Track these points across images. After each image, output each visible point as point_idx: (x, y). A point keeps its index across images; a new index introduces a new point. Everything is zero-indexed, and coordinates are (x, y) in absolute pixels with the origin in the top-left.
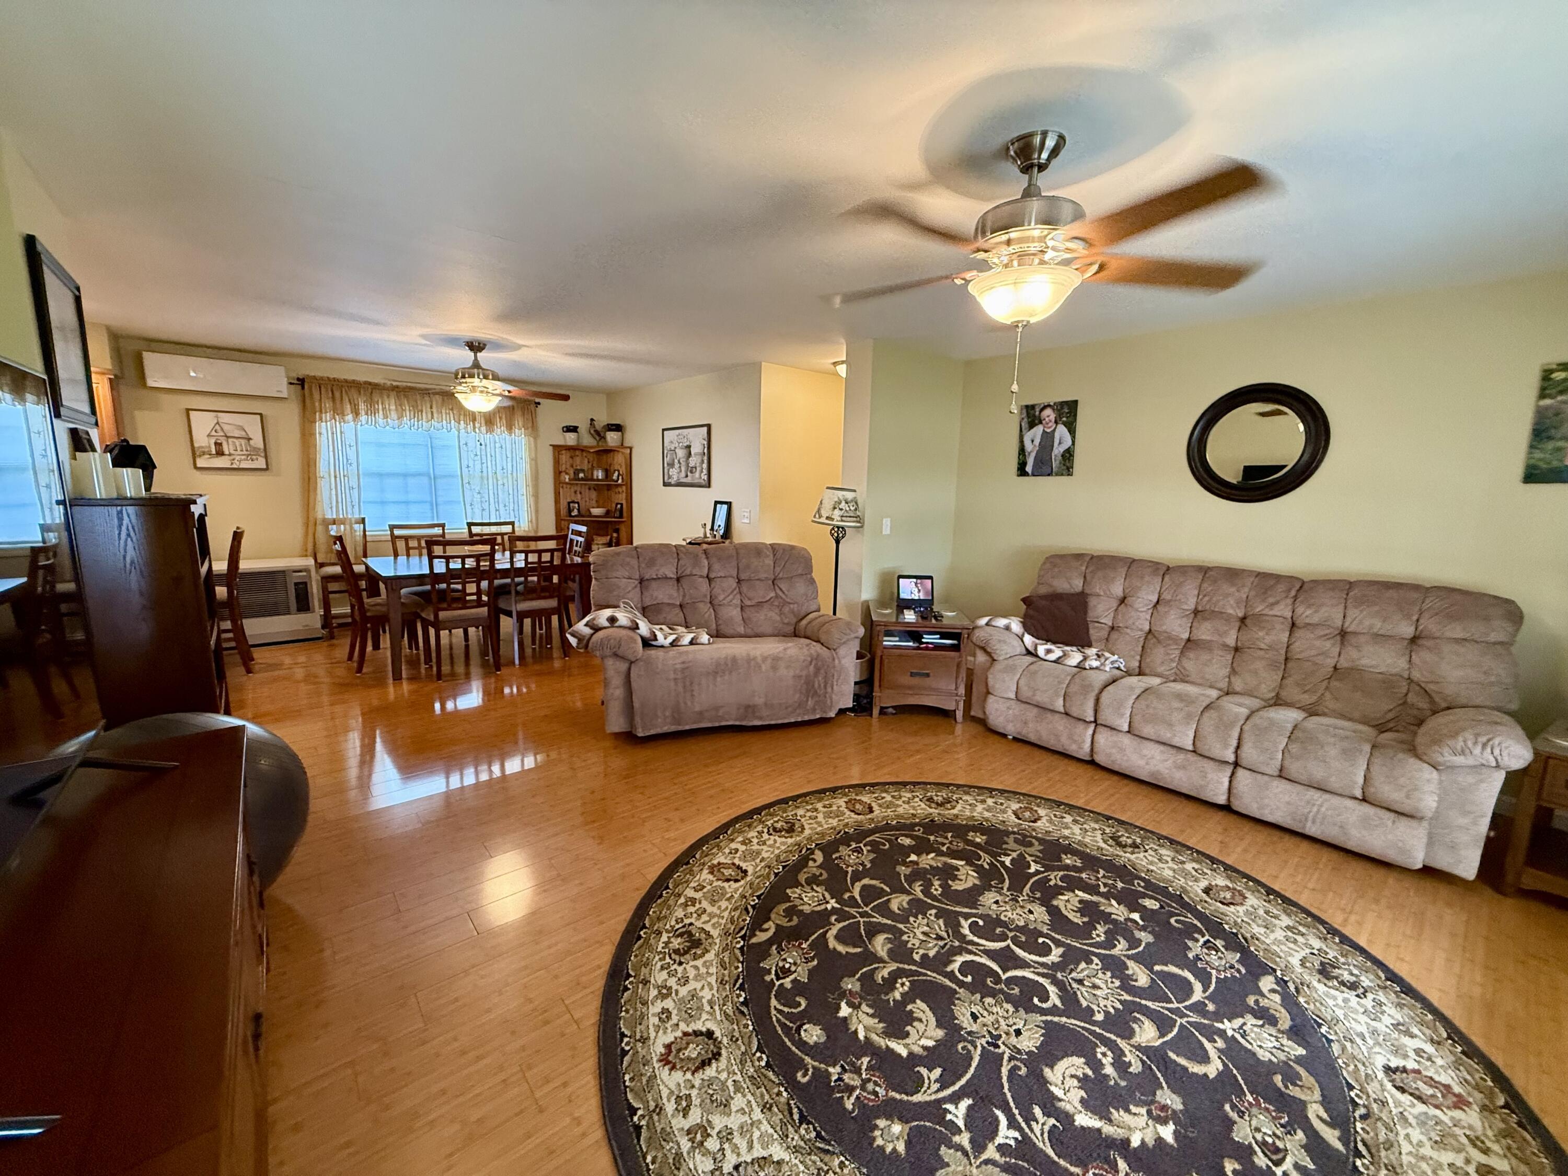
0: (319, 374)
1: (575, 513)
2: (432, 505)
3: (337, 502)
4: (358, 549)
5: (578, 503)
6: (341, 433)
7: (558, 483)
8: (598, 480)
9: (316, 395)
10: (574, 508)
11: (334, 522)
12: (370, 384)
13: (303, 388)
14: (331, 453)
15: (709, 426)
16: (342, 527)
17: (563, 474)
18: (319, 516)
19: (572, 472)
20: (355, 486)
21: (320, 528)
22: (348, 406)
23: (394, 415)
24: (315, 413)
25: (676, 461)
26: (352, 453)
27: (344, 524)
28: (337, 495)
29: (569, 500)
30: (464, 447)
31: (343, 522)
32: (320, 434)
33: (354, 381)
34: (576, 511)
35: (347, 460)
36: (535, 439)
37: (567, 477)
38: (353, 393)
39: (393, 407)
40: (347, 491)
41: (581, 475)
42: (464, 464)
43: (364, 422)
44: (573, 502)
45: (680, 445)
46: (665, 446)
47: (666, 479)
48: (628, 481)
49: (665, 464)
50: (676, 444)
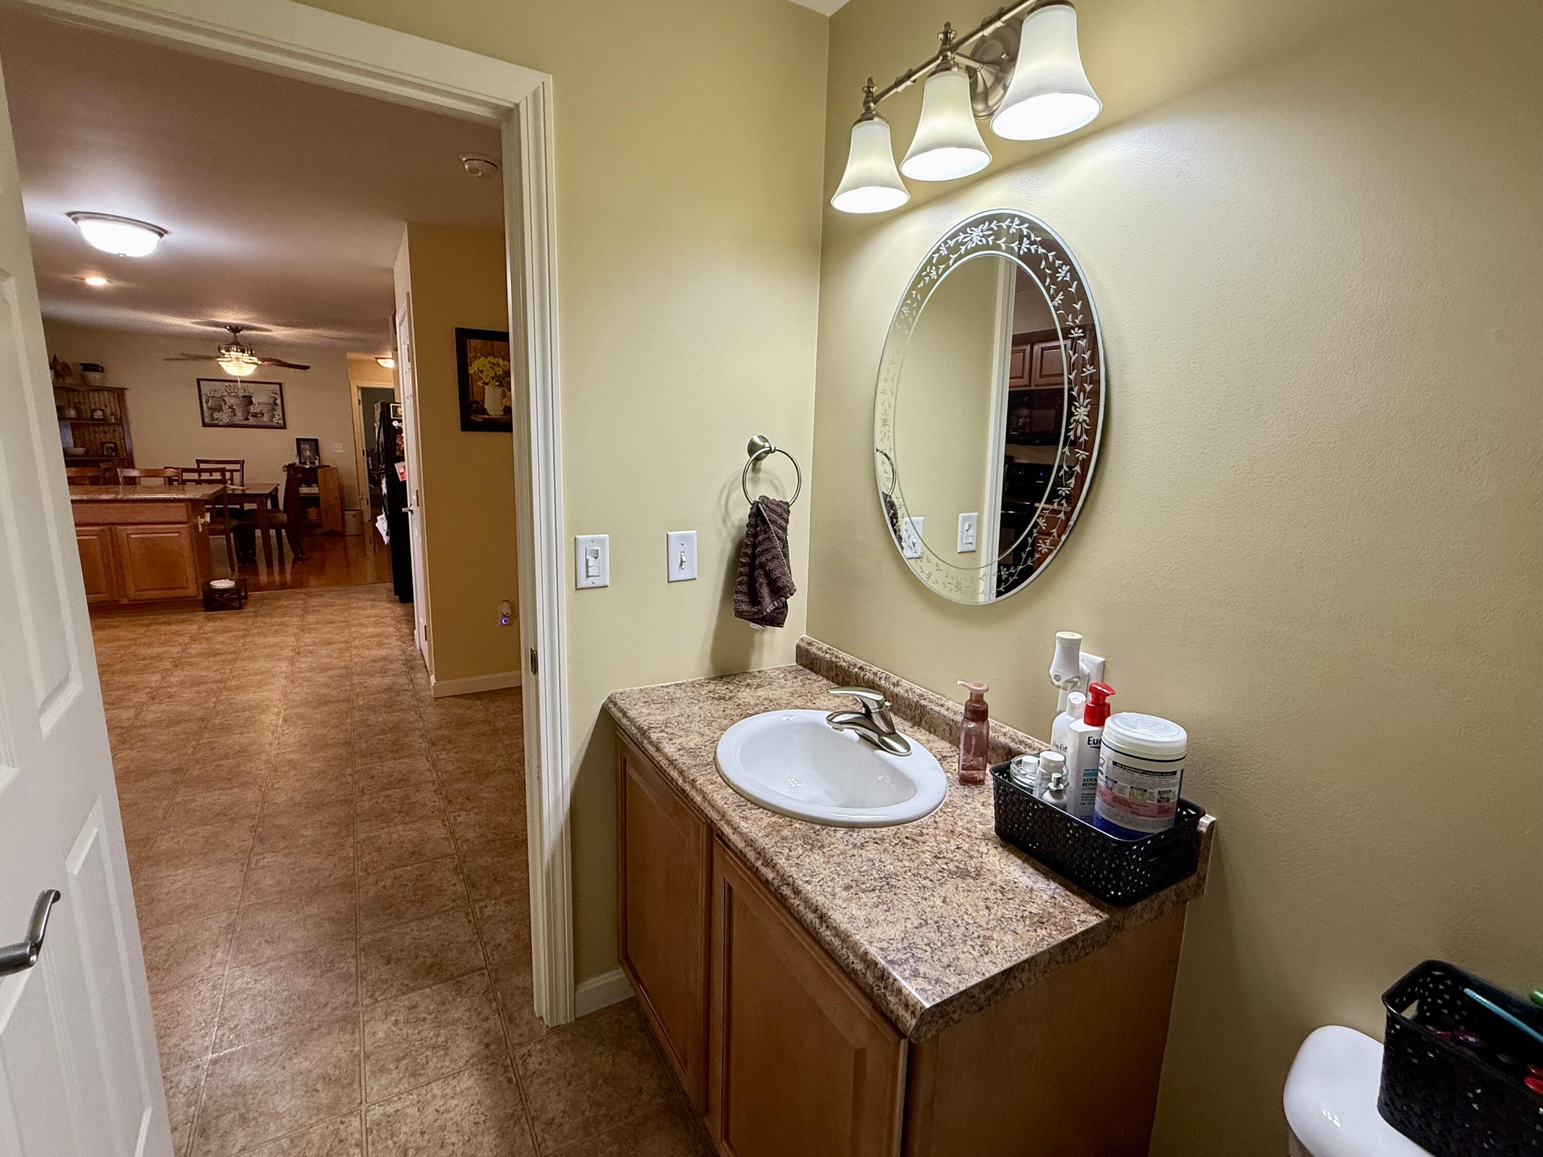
8: (72, 418)
15: (280, 384)
25: (225, 407)
45: (232, 394)
46: (203, 392)
47: (207, 420)
48: (121, 421)
49: (205, 408)
50: (226, 394)
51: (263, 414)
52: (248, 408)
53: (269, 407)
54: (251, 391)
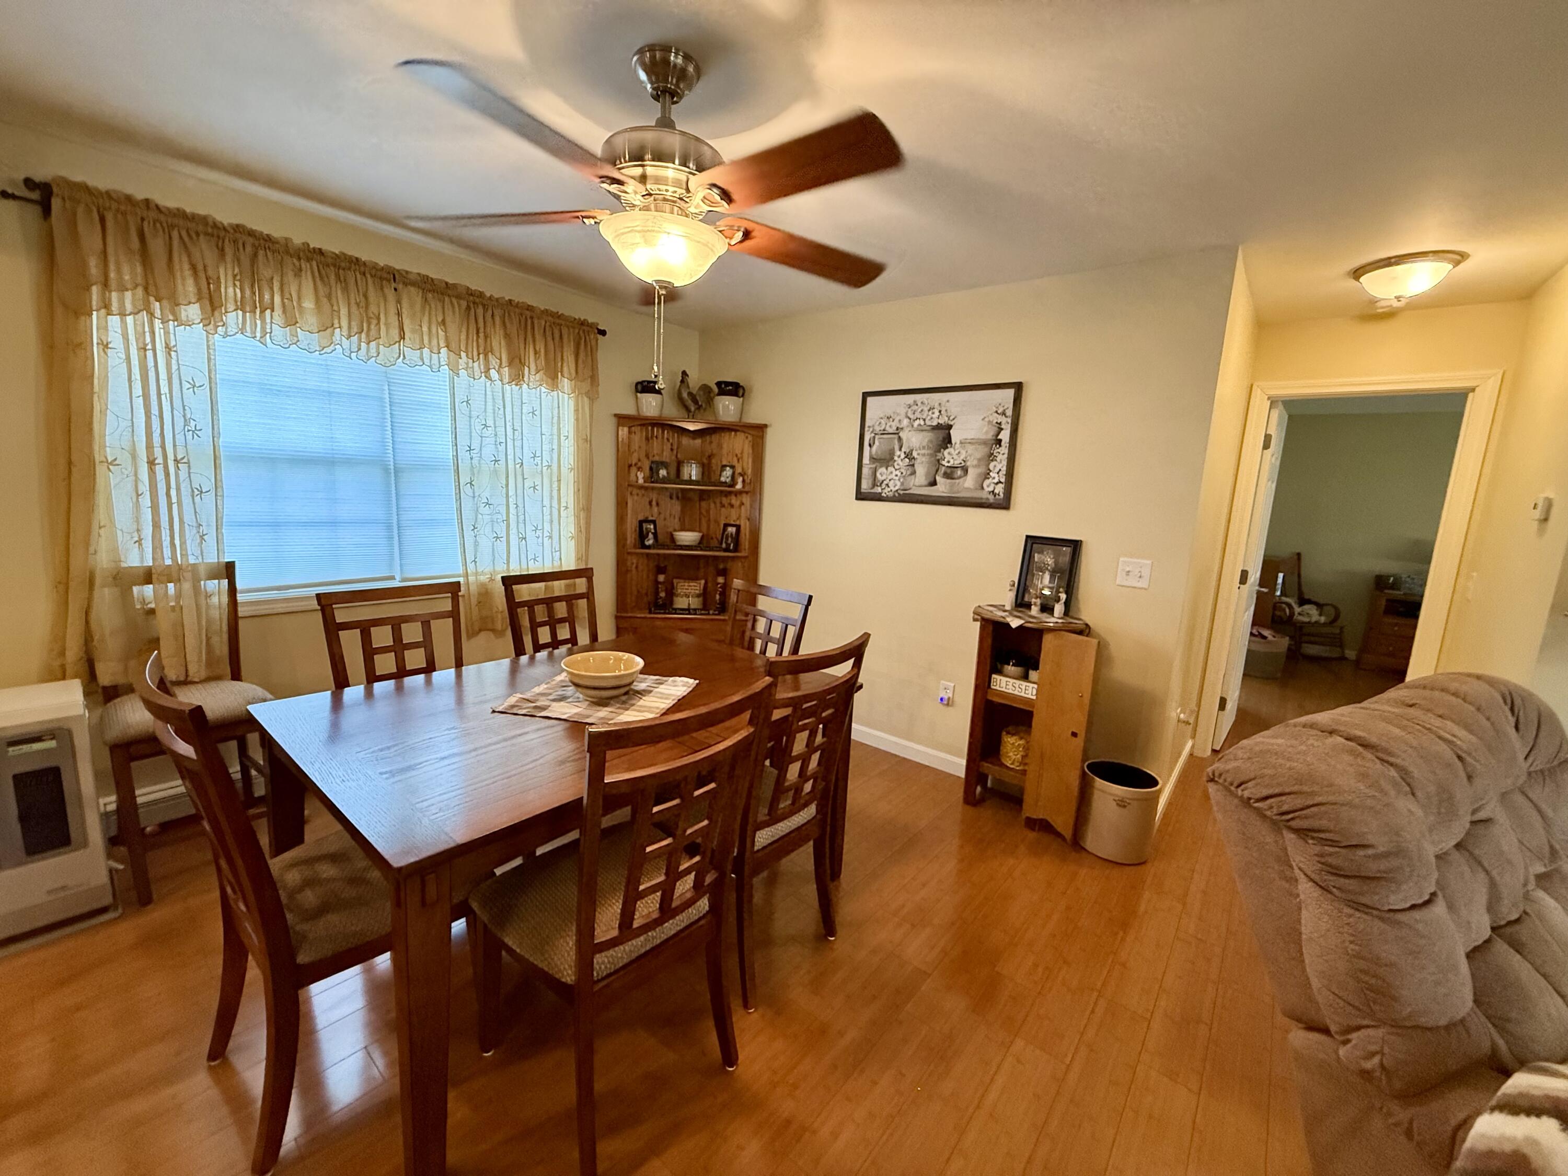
0: (101, 181)
1: (650, 541)
2: (389, 527)
3: (156, 525)
4: (215, 640)
5: (654, 522)
6: (168, 348)
7: (623, 488)
8: (690, 482)
9: (91, 239)
10: (648, 532)
11: (147, 577)
12: (251, 233)
13: (46, 210)
14: (139, 403)
15: (1018, 387)
16: (171, 586)
17: (634, 470)
18: (103, 561)
19: (646, 465)
20: (208, 485)
21: (105, 597)
22: (190, 282)
23: (311, 320)
24: (88, 288)
25: (899, 454)
26: (198, 404)
27: (178, 581)
28: (155, 507)
29: (641, 518)
30: (461, 408)
31: (173, 574)
32: (105, 346)
33: (204, 220)
34: (651, 536)
35: (186, 422)
36: (592, 400)
37: (641, 475)
38: (205, 251)
39: (309, 304)
40: (186, 500)
41: (663, 472)
42: (463, 442)
43: (232, 329)
44: (647, 521)
45: (916, 424)
46: (868, 423)
47: (865, 486)
48: (754, 487)
49: (866, 460)
50: (906, 422)
51: (965, 470)
52: (939, 455)
53: (982, 451)
54: (954, 411)
